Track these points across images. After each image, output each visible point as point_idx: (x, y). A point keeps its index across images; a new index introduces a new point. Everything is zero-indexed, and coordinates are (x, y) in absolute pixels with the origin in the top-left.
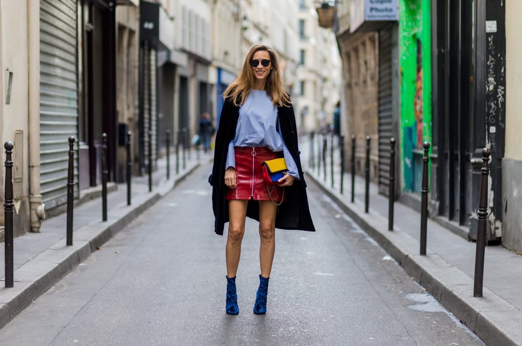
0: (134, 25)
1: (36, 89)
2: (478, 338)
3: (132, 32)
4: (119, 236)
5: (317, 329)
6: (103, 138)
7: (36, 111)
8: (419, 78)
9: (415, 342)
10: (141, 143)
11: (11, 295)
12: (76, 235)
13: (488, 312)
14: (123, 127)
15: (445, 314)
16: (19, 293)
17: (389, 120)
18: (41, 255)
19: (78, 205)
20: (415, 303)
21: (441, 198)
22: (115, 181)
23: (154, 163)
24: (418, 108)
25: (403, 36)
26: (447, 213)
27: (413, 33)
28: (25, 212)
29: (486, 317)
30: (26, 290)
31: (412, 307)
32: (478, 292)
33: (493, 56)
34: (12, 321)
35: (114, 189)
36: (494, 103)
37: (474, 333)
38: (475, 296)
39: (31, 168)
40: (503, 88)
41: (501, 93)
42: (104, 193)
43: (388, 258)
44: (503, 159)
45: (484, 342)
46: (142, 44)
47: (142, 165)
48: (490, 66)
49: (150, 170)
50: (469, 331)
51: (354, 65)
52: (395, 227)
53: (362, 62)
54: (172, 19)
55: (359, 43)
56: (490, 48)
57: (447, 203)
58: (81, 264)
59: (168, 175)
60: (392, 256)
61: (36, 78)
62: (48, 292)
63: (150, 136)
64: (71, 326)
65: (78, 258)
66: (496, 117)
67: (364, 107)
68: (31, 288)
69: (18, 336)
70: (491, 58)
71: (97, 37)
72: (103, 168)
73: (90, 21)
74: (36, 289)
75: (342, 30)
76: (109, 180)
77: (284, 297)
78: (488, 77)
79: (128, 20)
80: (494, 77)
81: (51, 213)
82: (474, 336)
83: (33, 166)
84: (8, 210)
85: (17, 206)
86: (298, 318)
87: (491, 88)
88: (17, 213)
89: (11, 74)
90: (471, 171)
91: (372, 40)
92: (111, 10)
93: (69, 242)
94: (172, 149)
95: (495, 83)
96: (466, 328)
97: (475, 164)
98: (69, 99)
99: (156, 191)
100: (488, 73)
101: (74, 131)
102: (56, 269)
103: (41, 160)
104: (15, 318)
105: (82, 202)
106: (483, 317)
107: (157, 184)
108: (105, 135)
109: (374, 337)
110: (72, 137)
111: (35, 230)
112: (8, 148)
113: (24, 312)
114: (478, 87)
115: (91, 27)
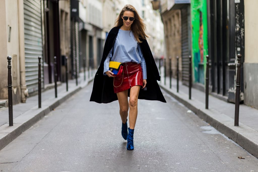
0: (68, 10)
1: (22, 36)
2: (238, 145)
3: (67, 14)
4: (63, 104)
5: (160, 142)
6: (55, 59)
7: (23, 47)
8: (201, 29)
9: (208, 147)
10: (72, 64)
11: (12, 129)
12: (43, 104)
13: (243, 132)
14: (64, 57)
15: (221, 135)
16: (16, 128)
17: (186, 50)
18: (26, 113)
19: (44, 91)
20: (205, 130)
21: (213, 84)
22: (60, 81)
23: (78, 74)
24: (201, 43)
25: (193, 10)
26: (216, 90)
27: (197, 8)
28: (19, 93)
29: (242, 135)
30: (19, 127)
31: (204, 132)
32: (237, 124)
33: (238, 14)
34: (12, 142)
35: (60, 85)
36: (239, 37)
37: (236, 143)
38: (235, 125)
39: (21, 73)
40: (243, 29)
41: (242, 31)
42: (56, 87)
43: (190, 111)
44: (244, 63)
45: (241, 147)
46: (71, 19)
47: (73, 75)
48: (237, 19)
49: (76, 77)
50: (233, 142)
51: (169, 27)
52: (192, 98)
53: (173, 25)
54: (85, 8)
55: (171, 17)
56: (237, 10)
57: (216, 86)
58: (46, 117)
59: (85, 79)
60: (192, 110)
61: (22, 31)
62: (30, 128)
63: (76, 61)
64: (41, 143)
65: (44, 113)
66: (240, 43)
67: (174, 46)
68: (22, 126)
69: (15, 148)
70: (237, 15)
71: (50, 14)
72: (55, 73)
73: (47, 7)
74: (24, 127)
75: (163, 10)
76: (58, 81)
77: (142, 128)
78: (236, 24)
79: (65, 7)
80: (239, 24)
81: (31, 94)
82: (236, 144)
83: (22, 72)
84: (10, 89)
85: (15, 90)
86: (150, 138)
87: (238, 29)
88: (15, 93)
89: (10, 28)
90: (228, 70)
91: (178, 14)
92: (57, 2)
93: (40, 106)
94: (86, 69)
95: (240, 27)
96: (231, 141)
97: (230, 66)
98: (38, 42)
99: (79, 86)
100: (236, 22)
101: (41, 53)
102: (34, 118)
103: (26, 69)
104: (14, 140)
105: (45, 90)
106: (241, 135)
107: (80, 83)
108: (55, 57)
109: (188, 145)
110: (40, 57)
111: (24, 101)
112: (9, 59)
113: (18, 137)
114: (231, 29)
115: (48, 10)
